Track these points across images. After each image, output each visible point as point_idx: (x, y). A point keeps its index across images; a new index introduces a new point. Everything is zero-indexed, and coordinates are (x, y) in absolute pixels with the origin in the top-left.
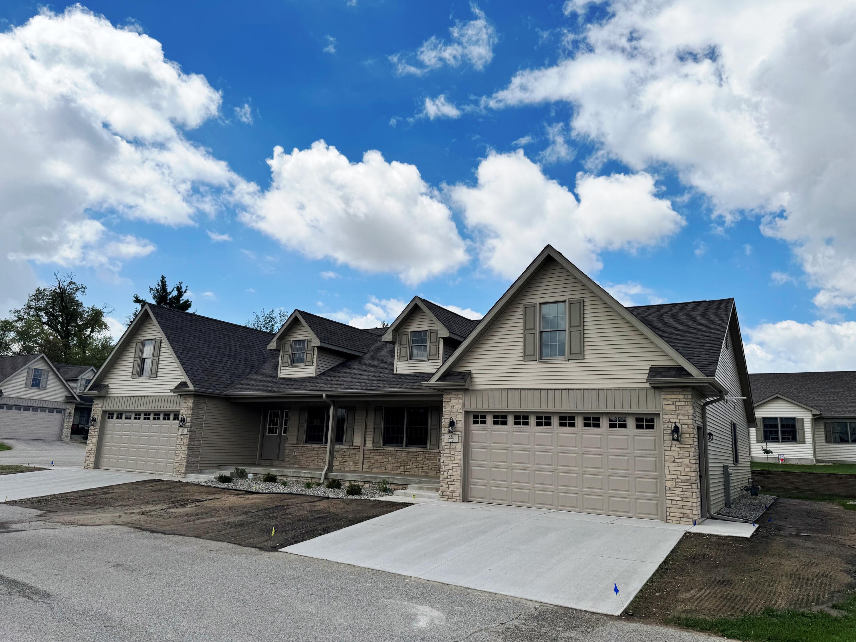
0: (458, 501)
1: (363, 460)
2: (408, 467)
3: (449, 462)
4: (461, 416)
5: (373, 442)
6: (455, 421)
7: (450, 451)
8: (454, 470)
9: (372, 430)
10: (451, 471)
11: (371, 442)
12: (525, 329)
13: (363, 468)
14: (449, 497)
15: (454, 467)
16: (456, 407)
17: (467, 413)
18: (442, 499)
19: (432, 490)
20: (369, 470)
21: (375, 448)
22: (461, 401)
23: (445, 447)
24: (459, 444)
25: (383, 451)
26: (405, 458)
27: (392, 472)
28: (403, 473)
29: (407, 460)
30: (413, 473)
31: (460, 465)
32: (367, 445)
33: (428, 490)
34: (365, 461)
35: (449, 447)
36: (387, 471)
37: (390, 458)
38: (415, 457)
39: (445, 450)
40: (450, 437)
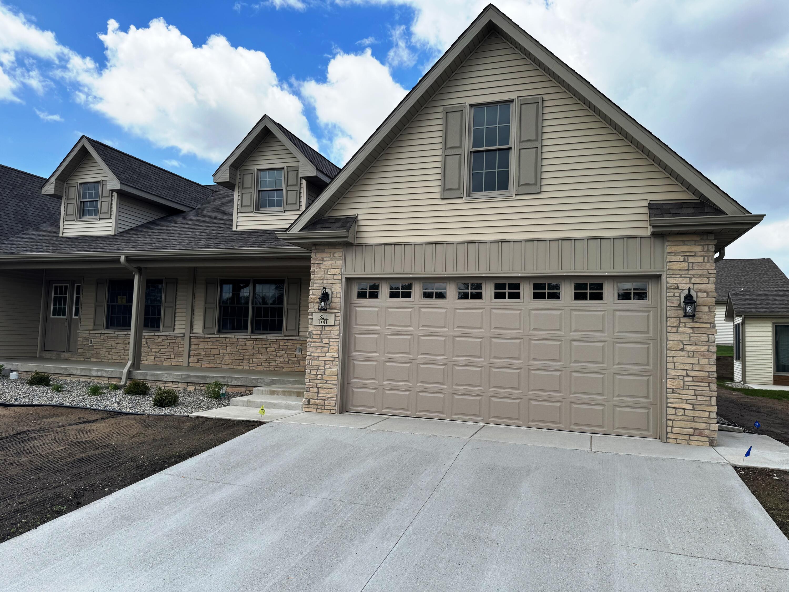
0: (334, 412)
1: (190, 351)
2: (254, 360)
3: (320, 354)
4: (339, 285)
5: (204, 327)
6: (330, 293)
7: (322, 339)
8: (327, 367)
9: (202, 311)
10: (323, 368)
11: (201, 327)
12: (446, 148)
13: (189, 363)
14: (319, 407)
15: (328, 363)
16: (332, 271)
17: (349, 280)
18: (307, 410)
19: (290, 395)
20: (198, 365)
21: (206, 336)
22: (340, 262)
23: (314, 332)
24: (337, 328)
25: (219, 339)
26: (251, 348)
27: (232, 367)
28: (248, 368)
29: (253, 351)
30: (261, 368)
31: (336, 359)
32: (195, 331)
33: (284, 395)
34: (192, 353)
35: (319, 332)
36: (223, 366)
37: (229, 349)
38: (264, 346)
39: (314, 336)
40: (322, 317)
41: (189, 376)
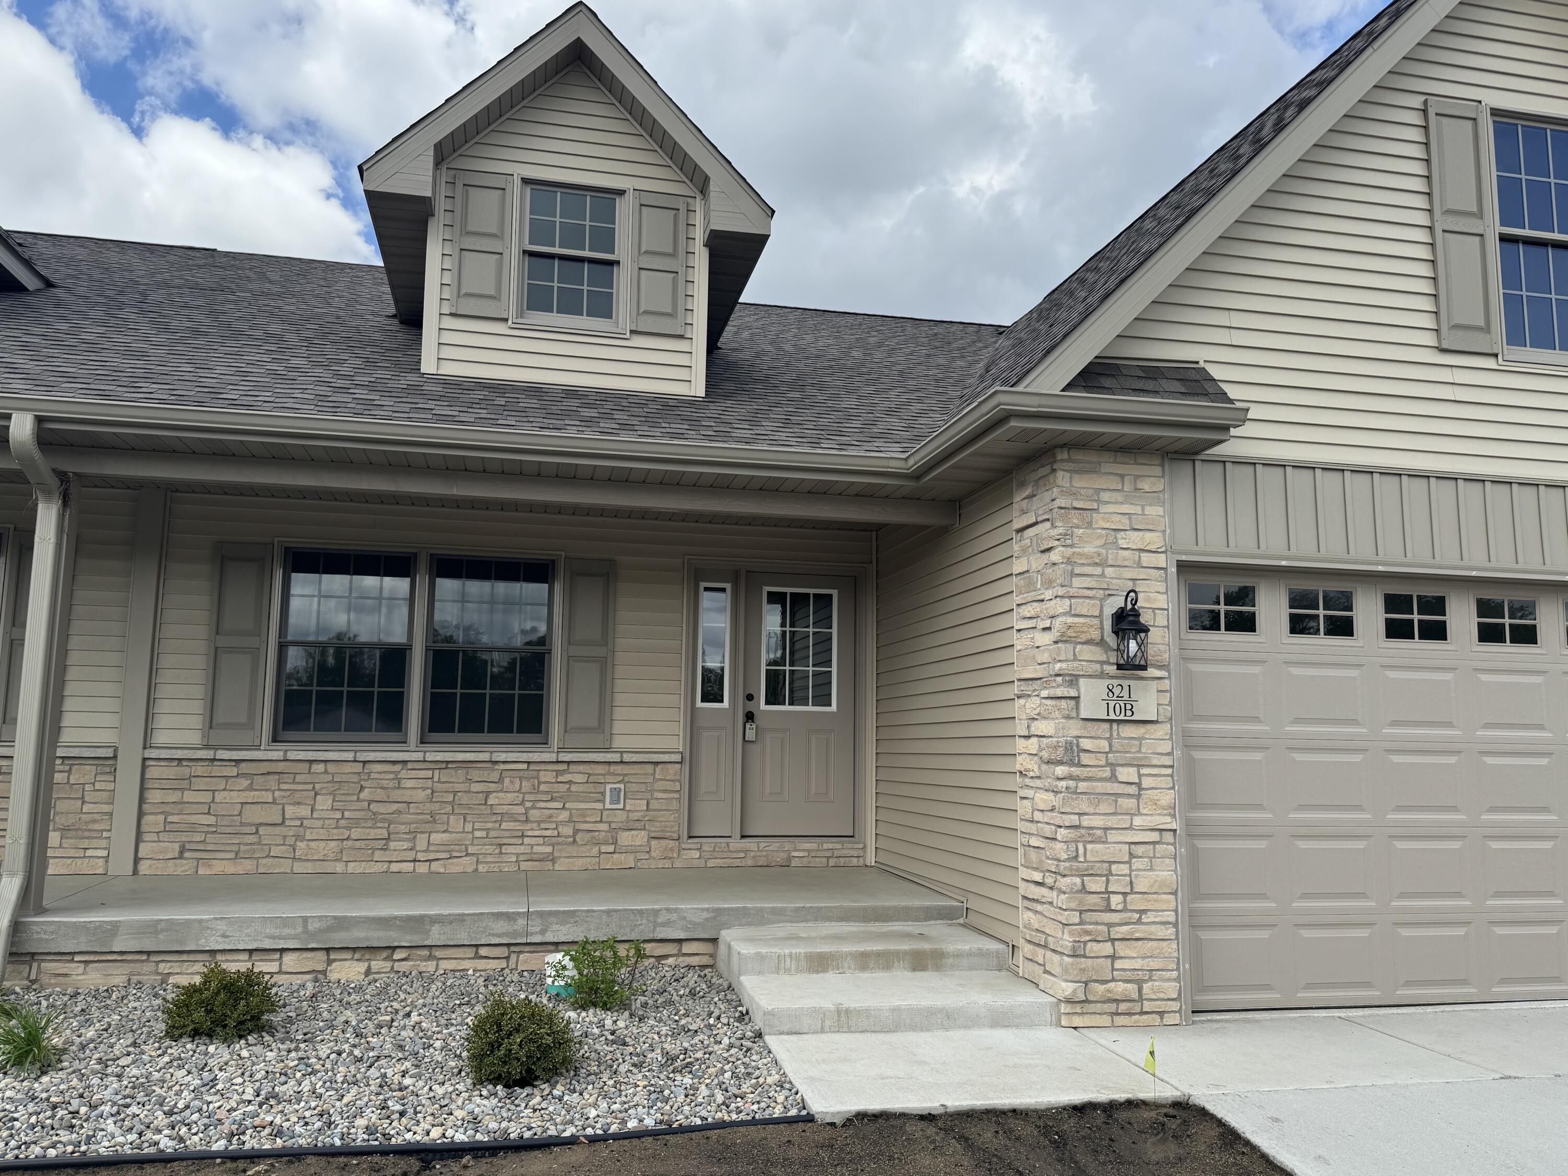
0: (1174, 1019)
1: (141, 814)
2: (436, 838)
3: (1112, 822)
4: (1161, 587)
5: (211, 724)
7: (1113, 766)
8: (1137, 864)
9: (201, 661)
10: (1125, 869)
11: (197, 722)
13: (137, 860)
14: (1123, 1007)
15: (1139, 850)
16: (1134, 539)
17: (1192, 572)
20: (184, 867)
21: (223, 754)
22: (1159, 510)
23: (1086, 744)
24: (1162, 731)
25: (281, 767)
26: (421, 795)
27: (339, 867)
28: (408, 867)
29: (429, 807)
30: (466, 864)
31: (1169, 837)
32: (160, 738)
34: (152, 822)
35: (1104, 745)
36: (299, 867)
37: (323, 802)
38: (476, 787)
39: (1086, 759)
40: (1117, 691)
41: (342, 923)
